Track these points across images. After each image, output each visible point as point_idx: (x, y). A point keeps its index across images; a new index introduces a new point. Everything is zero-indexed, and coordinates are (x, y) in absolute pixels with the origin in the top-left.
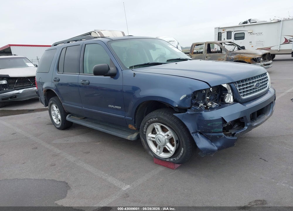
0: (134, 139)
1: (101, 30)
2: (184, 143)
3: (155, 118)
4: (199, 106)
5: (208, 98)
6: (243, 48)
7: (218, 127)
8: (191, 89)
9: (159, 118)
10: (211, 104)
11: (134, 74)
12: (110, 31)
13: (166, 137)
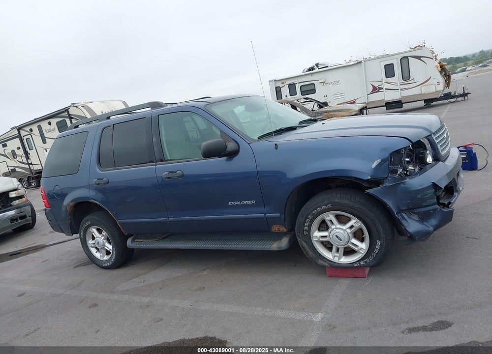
0: (286, 248)
1: (88, 103)
2: (382, 231)
3: (326, 205)
4: (398, 174)
5: (408, 159)
6: (326, 104)
7: (431, 198)
8: (384, 149)
9: (333, 204)
10: (413, 168)
11: (276, 145)
12: (102, 102)
13: (349, 231)
